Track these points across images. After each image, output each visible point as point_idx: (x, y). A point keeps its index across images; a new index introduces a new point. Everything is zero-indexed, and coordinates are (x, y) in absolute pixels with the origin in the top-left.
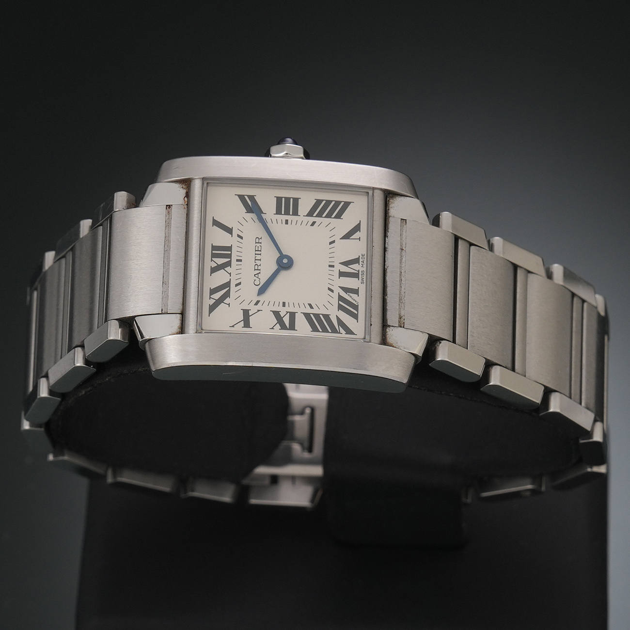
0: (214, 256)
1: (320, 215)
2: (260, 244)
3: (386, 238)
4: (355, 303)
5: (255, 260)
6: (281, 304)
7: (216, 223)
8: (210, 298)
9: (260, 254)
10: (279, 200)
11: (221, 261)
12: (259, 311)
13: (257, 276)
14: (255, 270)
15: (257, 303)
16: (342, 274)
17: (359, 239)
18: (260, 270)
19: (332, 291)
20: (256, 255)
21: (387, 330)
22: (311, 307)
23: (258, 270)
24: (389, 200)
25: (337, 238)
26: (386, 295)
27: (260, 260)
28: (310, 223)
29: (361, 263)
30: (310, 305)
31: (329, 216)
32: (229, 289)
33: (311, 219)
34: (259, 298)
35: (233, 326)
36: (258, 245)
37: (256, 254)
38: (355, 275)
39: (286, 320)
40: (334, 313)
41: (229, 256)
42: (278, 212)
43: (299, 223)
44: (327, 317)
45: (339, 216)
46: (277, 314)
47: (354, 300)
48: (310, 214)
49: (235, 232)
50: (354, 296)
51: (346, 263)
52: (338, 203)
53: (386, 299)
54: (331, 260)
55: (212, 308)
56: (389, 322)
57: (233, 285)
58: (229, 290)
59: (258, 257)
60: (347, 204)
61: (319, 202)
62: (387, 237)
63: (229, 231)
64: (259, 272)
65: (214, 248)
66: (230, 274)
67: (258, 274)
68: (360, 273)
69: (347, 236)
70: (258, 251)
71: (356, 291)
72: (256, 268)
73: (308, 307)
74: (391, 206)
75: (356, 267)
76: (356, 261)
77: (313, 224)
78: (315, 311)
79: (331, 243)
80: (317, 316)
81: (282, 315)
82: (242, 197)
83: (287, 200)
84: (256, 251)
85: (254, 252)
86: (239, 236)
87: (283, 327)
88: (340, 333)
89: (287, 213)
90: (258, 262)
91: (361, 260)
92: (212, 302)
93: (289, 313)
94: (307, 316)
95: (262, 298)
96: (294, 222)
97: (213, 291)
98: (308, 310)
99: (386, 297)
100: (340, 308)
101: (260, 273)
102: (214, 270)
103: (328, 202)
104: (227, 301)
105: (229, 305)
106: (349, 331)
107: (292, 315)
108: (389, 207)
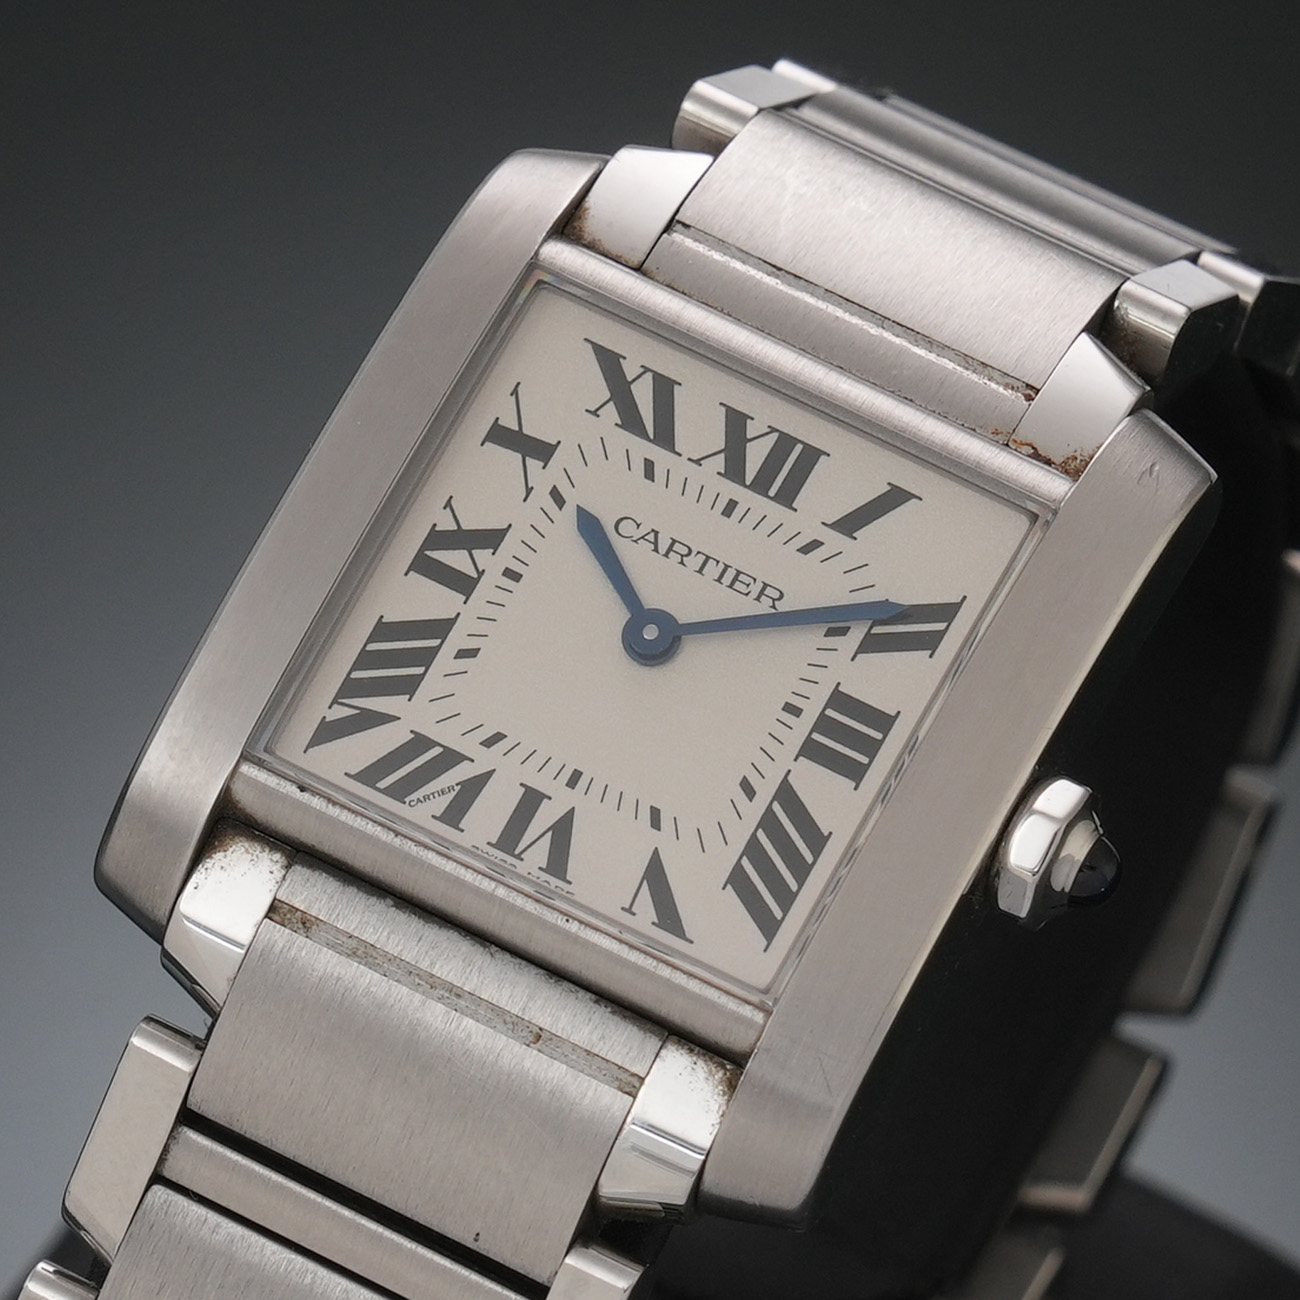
0: (785, 442)
1: (768, 821)
2: (754, 594)
3: (593, 997)
4: (414, 796)
5: (708, 558)
6: (517, 567)
7: (895, 497)
8: (646, 370)
9: (719, 580)
10: (884, 722)
11: (756, 456)
12: (529, 490)
13: (651, 537)
14: (674, 541)
15: (557, 497)
16: (531, 800)
17: (629, 910)
18: (666, 555)
19: (489, 743)
20: (721, 566)
21: (277, 856)
22: (463, 654)
23: (670, 549)
24: (723, 1067)
25: (663, 840)
26: (397, 906)
27: (700, 571)
28: (755, 781)
29: (545, 876)
30: (472, 653)
31: (753, 849)
32: (647, 438)
33: (766, 791)
34: (570, 509)
35: (515, 392)
36: (756, 589)
37: (727, 567)
38: (509, 839)
39: (456, 559)
40: (410, 715)
41: (761, 485)
42: (839, 699)
43: (772, 747)
44: (409, 686)
45: (737, 880)
46: (492, 539)
47: (426, 798)
48: (786, 793)
49: (834, 540)
50: (441, 804)
51: (562, 831)
52: (786, 899)
53: (384, 898)
54: (597, 790)
55: (609, 362)
56: (299, 871)
57: (657, 453)
58: (643, 434)
59: (712, 570)
60: (769, 927)
61: (817, 840)
62: (596, 1002)
63: (849, 525)
64: (663, 548)
65: (811, 455)
66: (698, 462)
67: (656, 543)
68: (510, 859)
69: (655, 874)
70: (735, 579)
71: (453, 815)
72: (677, 547)
73: (472, 644)
74: (701, 1063)
75: (537, 856)
76: (558, 864)
77: (748, 790)
78: (444, 660)
79: (655, 814)
80: (426, 657)
81: (483, 556)
82: (947, 612)
83: (871, 748)
84: (739, 573)
85: (736, 564)
86: (815, 545)
87: (438, 539)
88: (335, 701)
89: (823, 724)
90: (694, 562)
91: (554, 882)
92: (630, 370)
93: (475, 575)
94: (441, 628)
95: (567, 517)
96: (780, 731)
97: (664, 388)
98: (456, 640)
99: (391, 903)
100: (420, 743)
101: (656, 550)
102: (736, 422)
103: (802, 871)
104: (611, 413)
105: (595, 413)
106: (327, 732)
107: (464, 584)
108: (698, 1054)
